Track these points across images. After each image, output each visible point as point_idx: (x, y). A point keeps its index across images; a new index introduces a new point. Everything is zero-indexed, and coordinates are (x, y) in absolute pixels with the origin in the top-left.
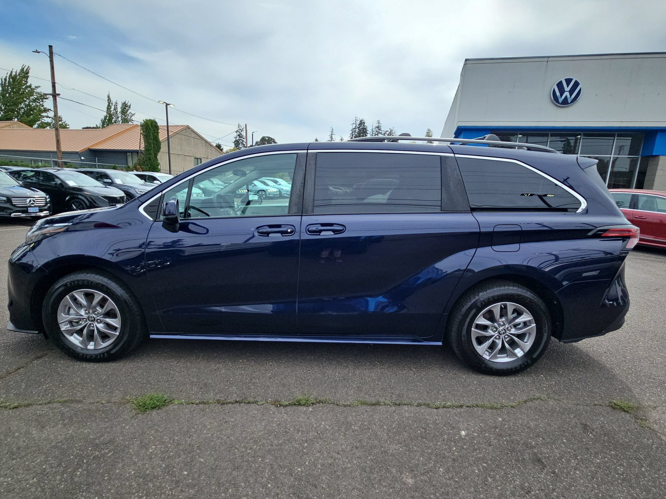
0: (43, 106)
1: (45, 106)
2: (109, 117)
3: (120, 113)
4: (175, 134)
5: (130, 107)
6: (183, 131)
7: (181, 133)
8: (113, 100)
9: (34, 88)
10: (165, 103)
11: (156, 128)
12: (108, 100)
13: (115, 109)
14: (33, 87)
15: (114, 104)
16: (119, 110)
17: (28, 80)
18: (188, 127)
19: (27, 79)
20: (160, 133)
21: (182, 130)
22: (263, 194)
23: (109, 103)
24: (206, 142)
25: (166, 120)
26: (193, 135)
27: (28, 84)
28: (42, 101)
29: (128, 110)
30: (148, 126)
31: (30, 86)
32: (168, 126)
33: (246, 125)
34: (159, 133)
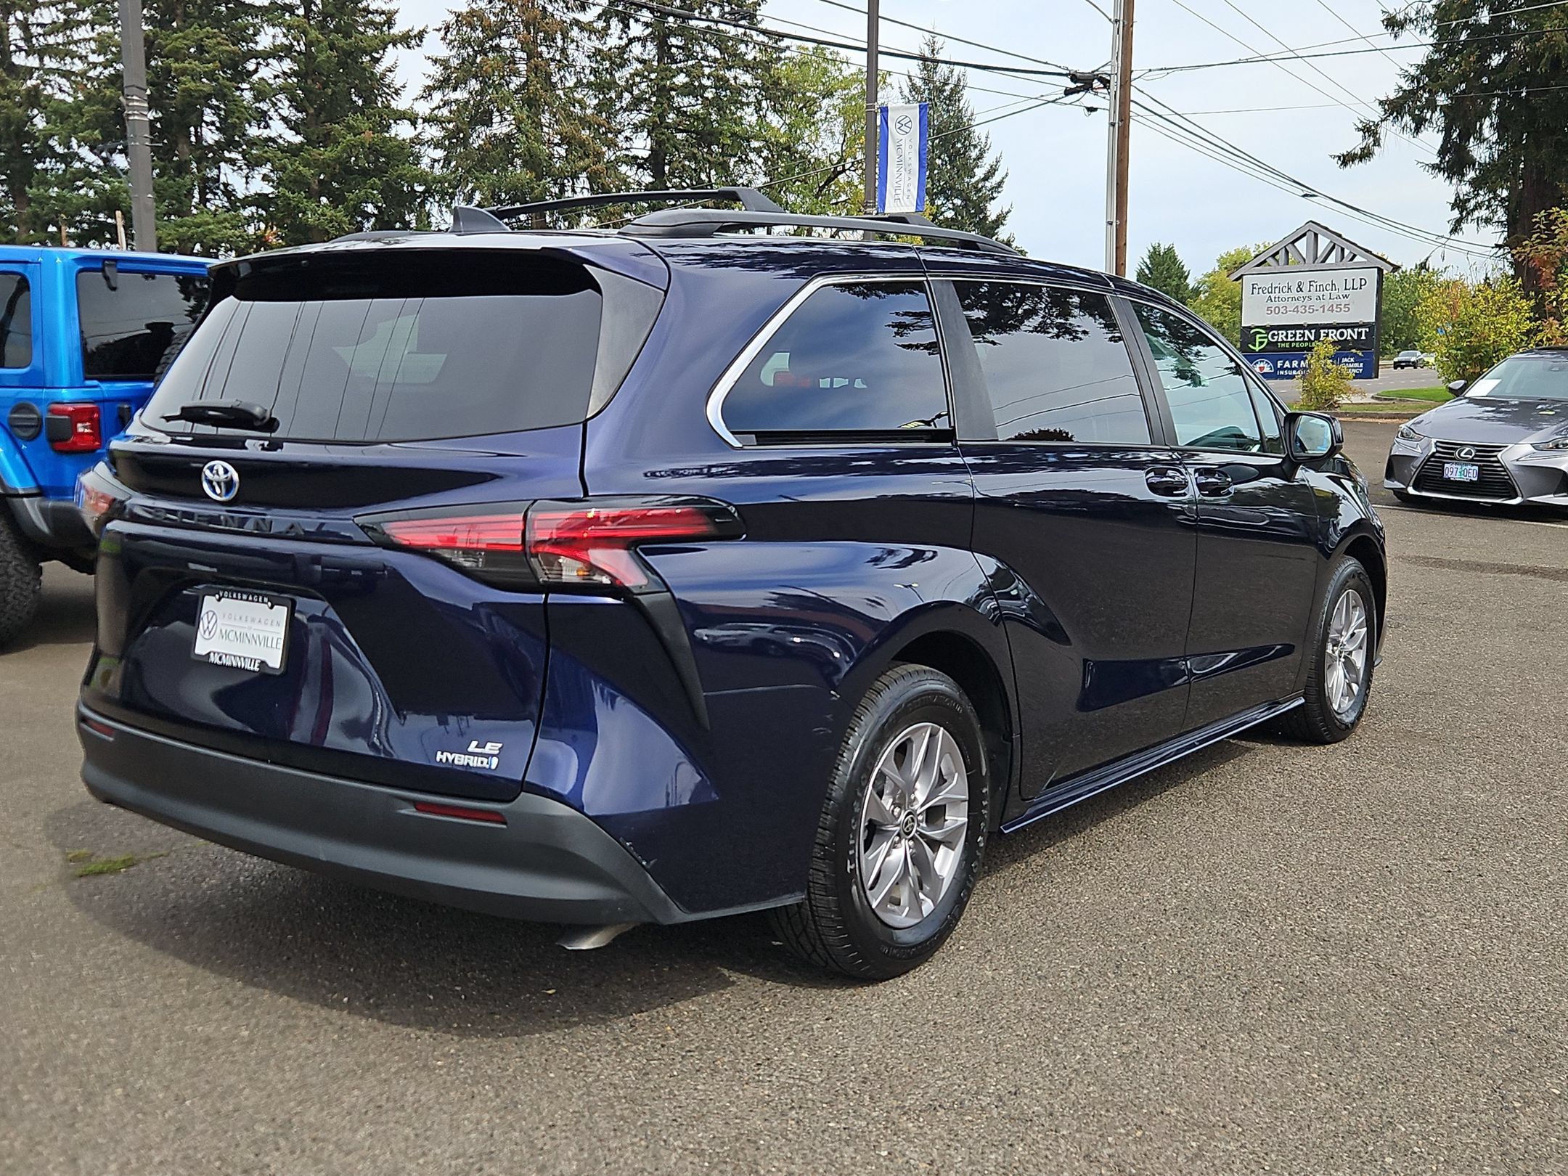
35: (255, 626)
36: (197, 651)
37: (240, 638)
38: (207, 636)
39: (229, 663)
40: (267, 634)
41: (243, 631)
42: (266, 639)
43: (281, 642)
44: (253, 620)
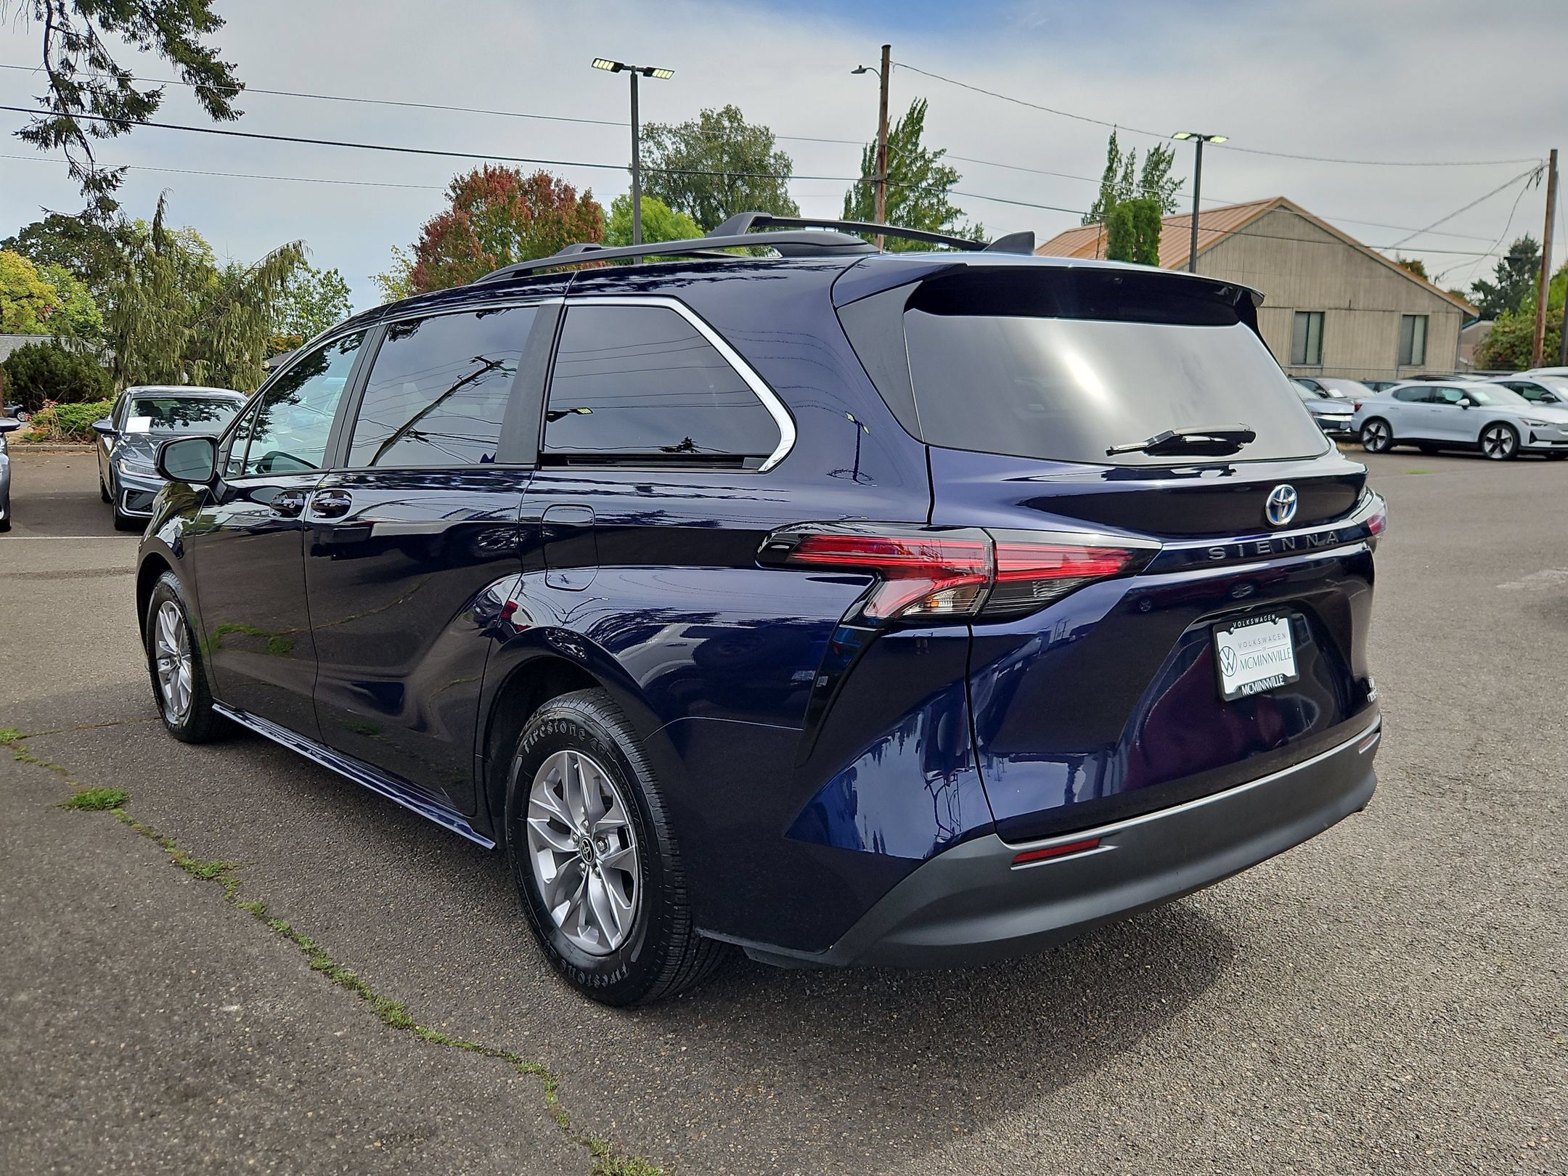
0: (944, 203)
1: (950, 204)
2: (1106, 206)
3: (1138, 186)
4: (1228, 235)
5: (1169, 163)
6: (1260, 223)
7: (1250, 230)
8: (1124, 150)
9: (931, 156)
10: (1193, 135)
11: (1149, 225)
12: (1110, 152)
13: (1125, 178)
14: (928, 156)
15: (1124, 160)
16: (1138, 176)
17: (920, 138)
18: (1282, 204)
19: (917, 138)
20: (1163, 242)
21: (1255, 220)
22: (1504, 441)
23: (1111, 161)
24: (1354, 248)
25: (1192, 194)
26: (1301, 229)
27: (920, 150)
28: (944, 190)
29: (1165, 171)
30: (1124, 223)
31: (922, 156)
32: (1195, 215)
33: (1554, 152)
34: (1159, 241)
35: (1268, 645)
36: (1228, 691)
37: (1258, 662)
38: (1230, 672)
39: (1259, 690)
40: (1278, 649)
41: (1259, 653)
42: (1279, 652)
43: (1291, 651)
44: (1265, 640)
